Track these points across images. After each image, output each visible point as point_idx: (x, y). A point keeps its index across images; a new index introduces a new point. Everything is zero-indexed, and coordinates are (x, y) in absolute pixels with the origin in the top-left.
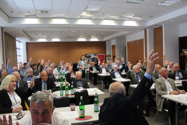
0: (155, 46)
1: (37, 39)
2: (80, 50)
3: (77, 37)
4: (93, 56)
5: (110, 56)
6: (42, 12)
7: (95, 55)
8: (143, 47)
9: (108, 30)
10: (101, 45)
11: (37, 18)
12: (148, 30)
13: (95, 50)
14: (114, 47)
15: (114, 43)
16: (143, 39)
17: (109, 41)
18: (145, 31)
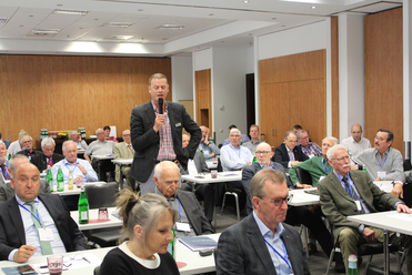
0: (366, 74)
8: (324, 78)
12: (342, 19)
13: (130, 86)
14: (203, 76)
18: (334, 20)
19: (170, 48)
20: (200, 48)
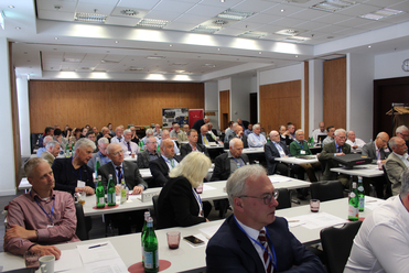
0: (324, 94)
1: (56, 72)
2: (150, 99)
3: (148, 71)
4: (179, 114)
5: (213, 114)
6: (125, 12)
7: (183, 111)
8: (300, 96)
9: (234, 59)
10: (195, 90)
11: (102, 24)
12: (311, 63)
13: (181, 100)
14: (225, 95)
15: (225, 85)
16: (300, 81)
17: (215, 81)
18: (307, 63)
19: (204, 78)
20: (223, 78)
